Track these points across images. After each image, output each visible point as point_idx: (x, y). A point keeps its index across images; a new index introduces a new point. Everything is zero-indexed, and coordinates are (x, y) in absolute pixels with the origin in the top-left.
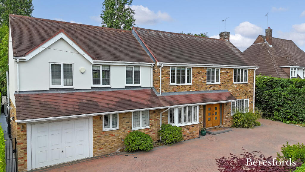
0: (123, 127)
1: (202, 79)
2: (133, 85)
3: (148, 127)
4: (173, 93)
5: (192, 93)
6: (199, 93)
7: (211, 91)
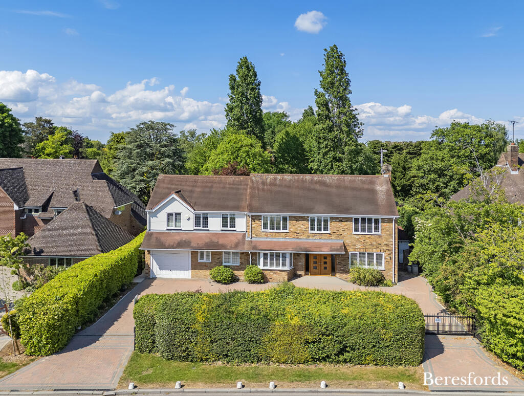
0: (215, 262)
1: (302, 227)
2: (228, 228)
3: (239, 265)
4: (265, 238)
5: (288, 240)
6: (298, 240)
7: (315, 239)
